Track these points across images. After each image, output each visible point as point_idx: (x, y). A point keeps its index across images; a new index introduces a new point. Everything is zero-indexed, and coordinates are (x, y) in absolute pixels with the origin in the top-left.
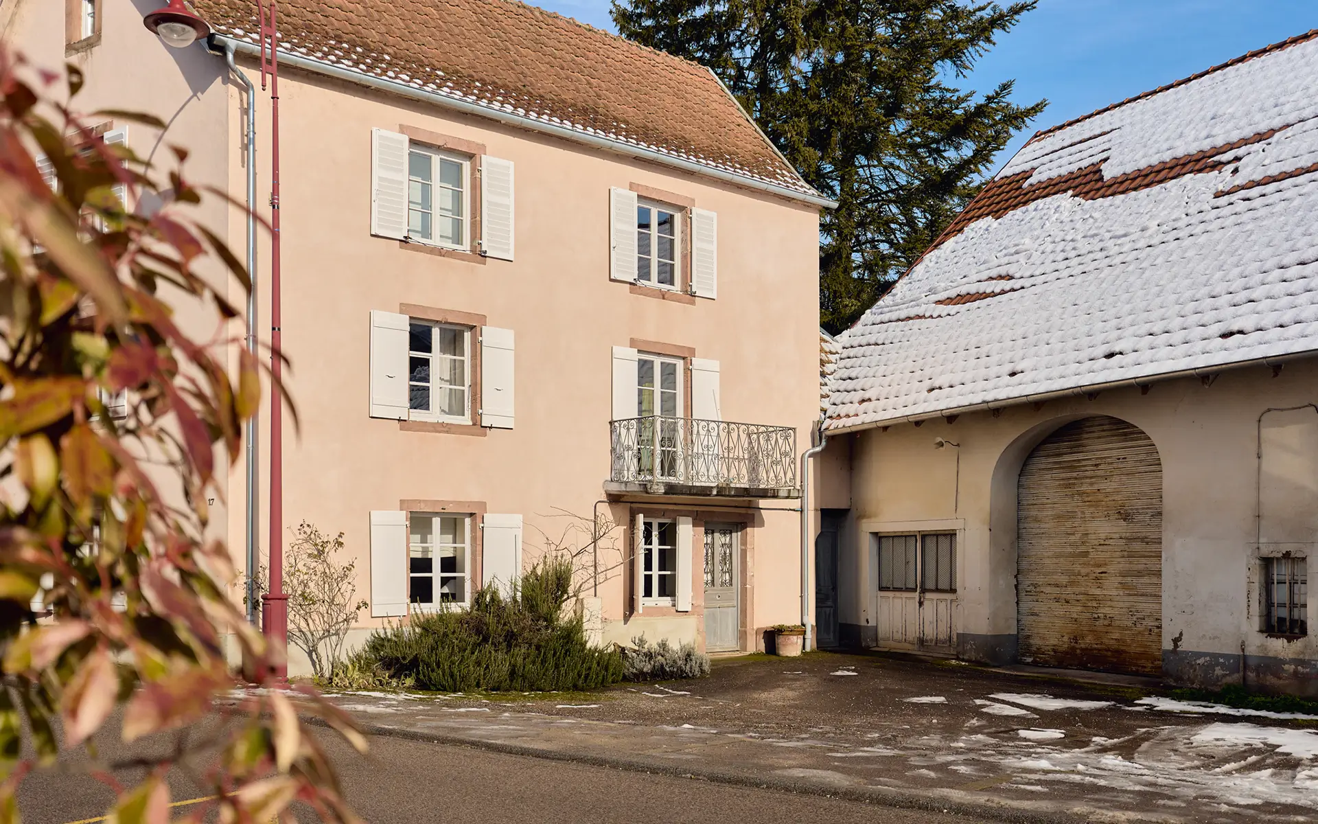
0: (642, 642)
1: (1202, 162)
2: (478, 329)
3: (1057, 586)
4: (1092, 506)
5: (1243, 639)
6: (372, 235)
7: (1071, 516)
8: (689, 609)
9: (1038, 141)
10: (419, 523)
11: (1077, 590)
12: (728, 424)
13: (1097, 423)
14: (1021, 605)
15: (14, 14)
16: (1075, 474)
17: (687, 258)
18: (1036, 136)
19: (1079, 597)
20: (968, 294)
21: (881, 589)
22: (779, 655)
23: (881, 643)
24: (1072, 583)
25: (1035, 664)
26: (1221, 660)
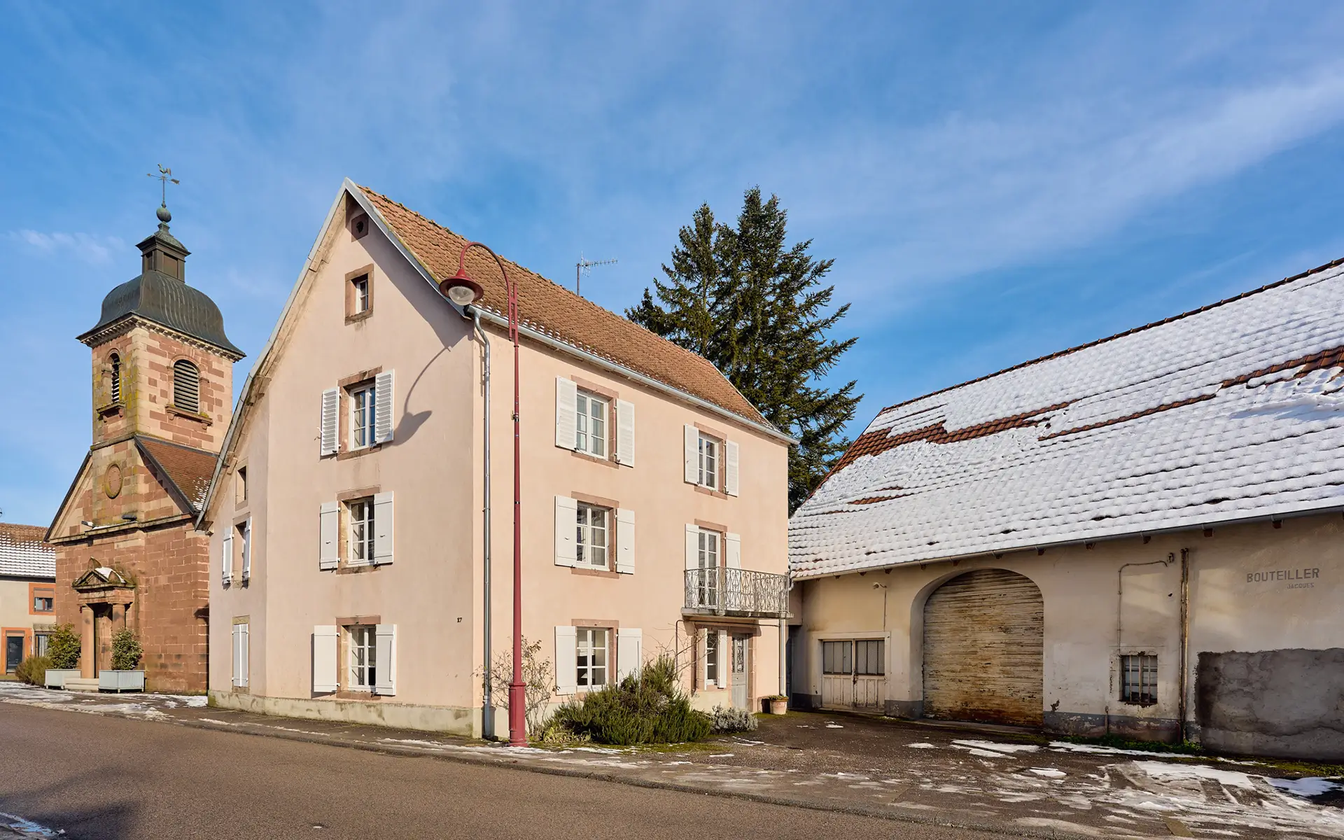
0: (719, 709)
1: (1020, 421)
2: (615, 510)
3: (953, 672)
4: (979, 624)
5: (1107, 705)
6: (556, 446)
7: (964, 629)
8: (725, 687)
9: (887, 412)
10: (581, 634)
11: (968, 674)
12: (755, 572)
13: (983, 574)
14: (926, 683)
15: (307, 297)
16: (967, 605)
17: (723, 471)
18: (883, 410)
19: (970, 678)
20: (871, 498)
21: (825, 673)
22: (773, 714)
23: (824, 705)
24: (965, 670)
25: (935, 718)
26: (1090, 718)
